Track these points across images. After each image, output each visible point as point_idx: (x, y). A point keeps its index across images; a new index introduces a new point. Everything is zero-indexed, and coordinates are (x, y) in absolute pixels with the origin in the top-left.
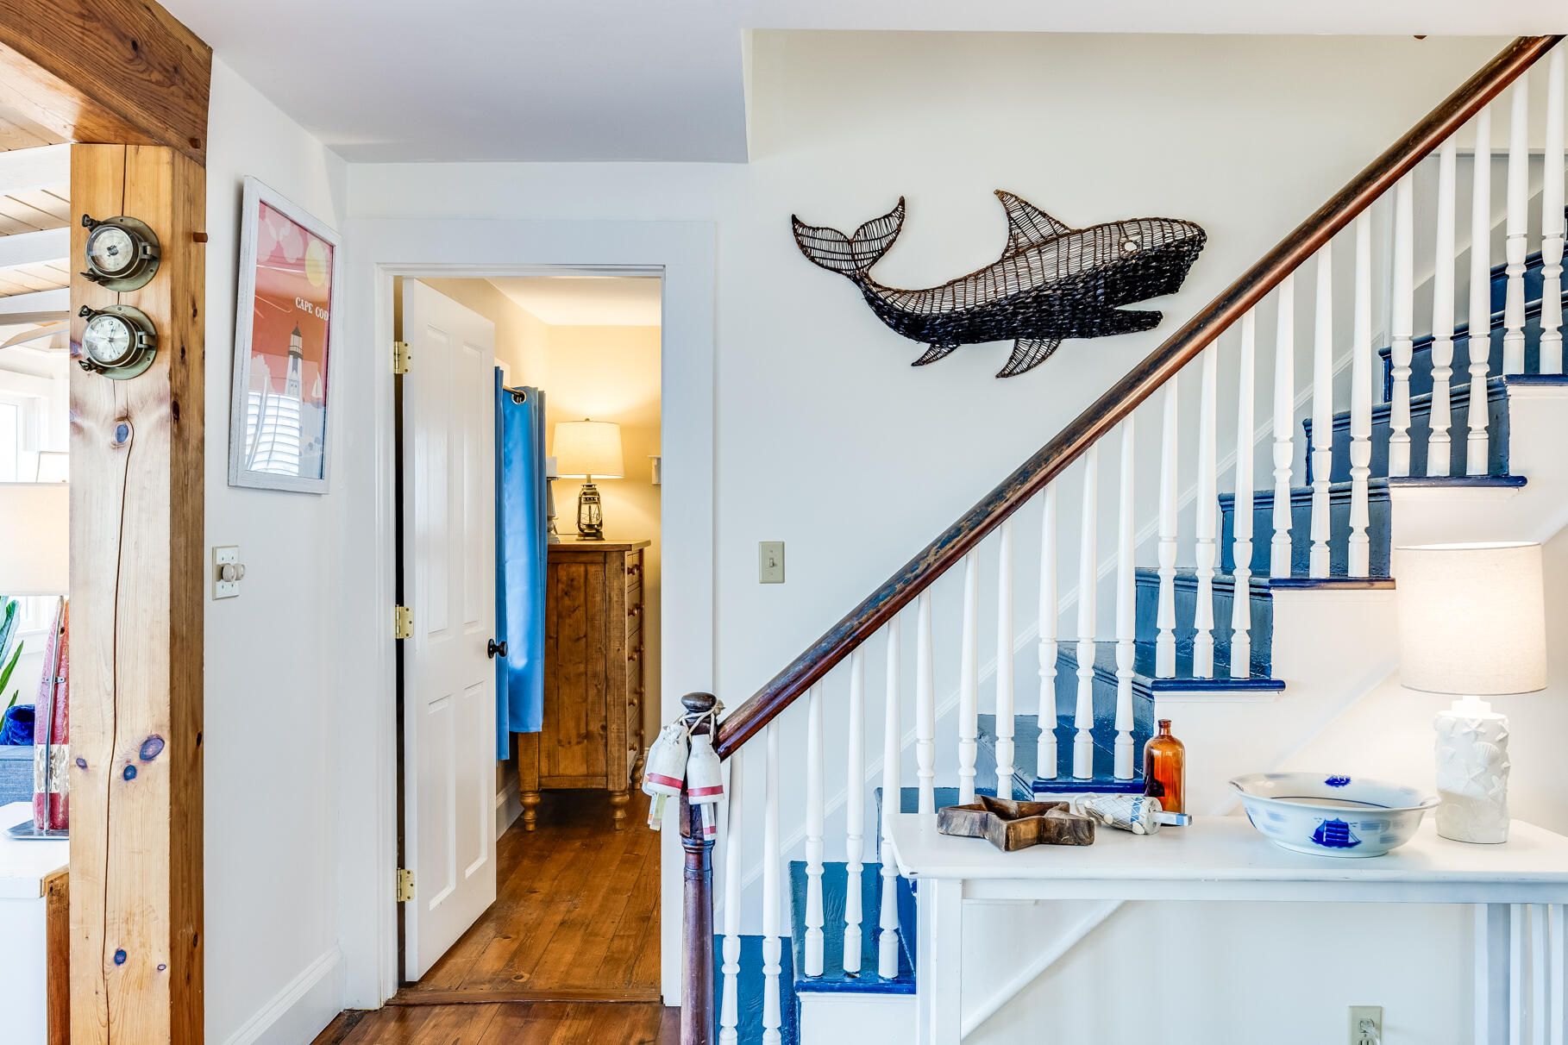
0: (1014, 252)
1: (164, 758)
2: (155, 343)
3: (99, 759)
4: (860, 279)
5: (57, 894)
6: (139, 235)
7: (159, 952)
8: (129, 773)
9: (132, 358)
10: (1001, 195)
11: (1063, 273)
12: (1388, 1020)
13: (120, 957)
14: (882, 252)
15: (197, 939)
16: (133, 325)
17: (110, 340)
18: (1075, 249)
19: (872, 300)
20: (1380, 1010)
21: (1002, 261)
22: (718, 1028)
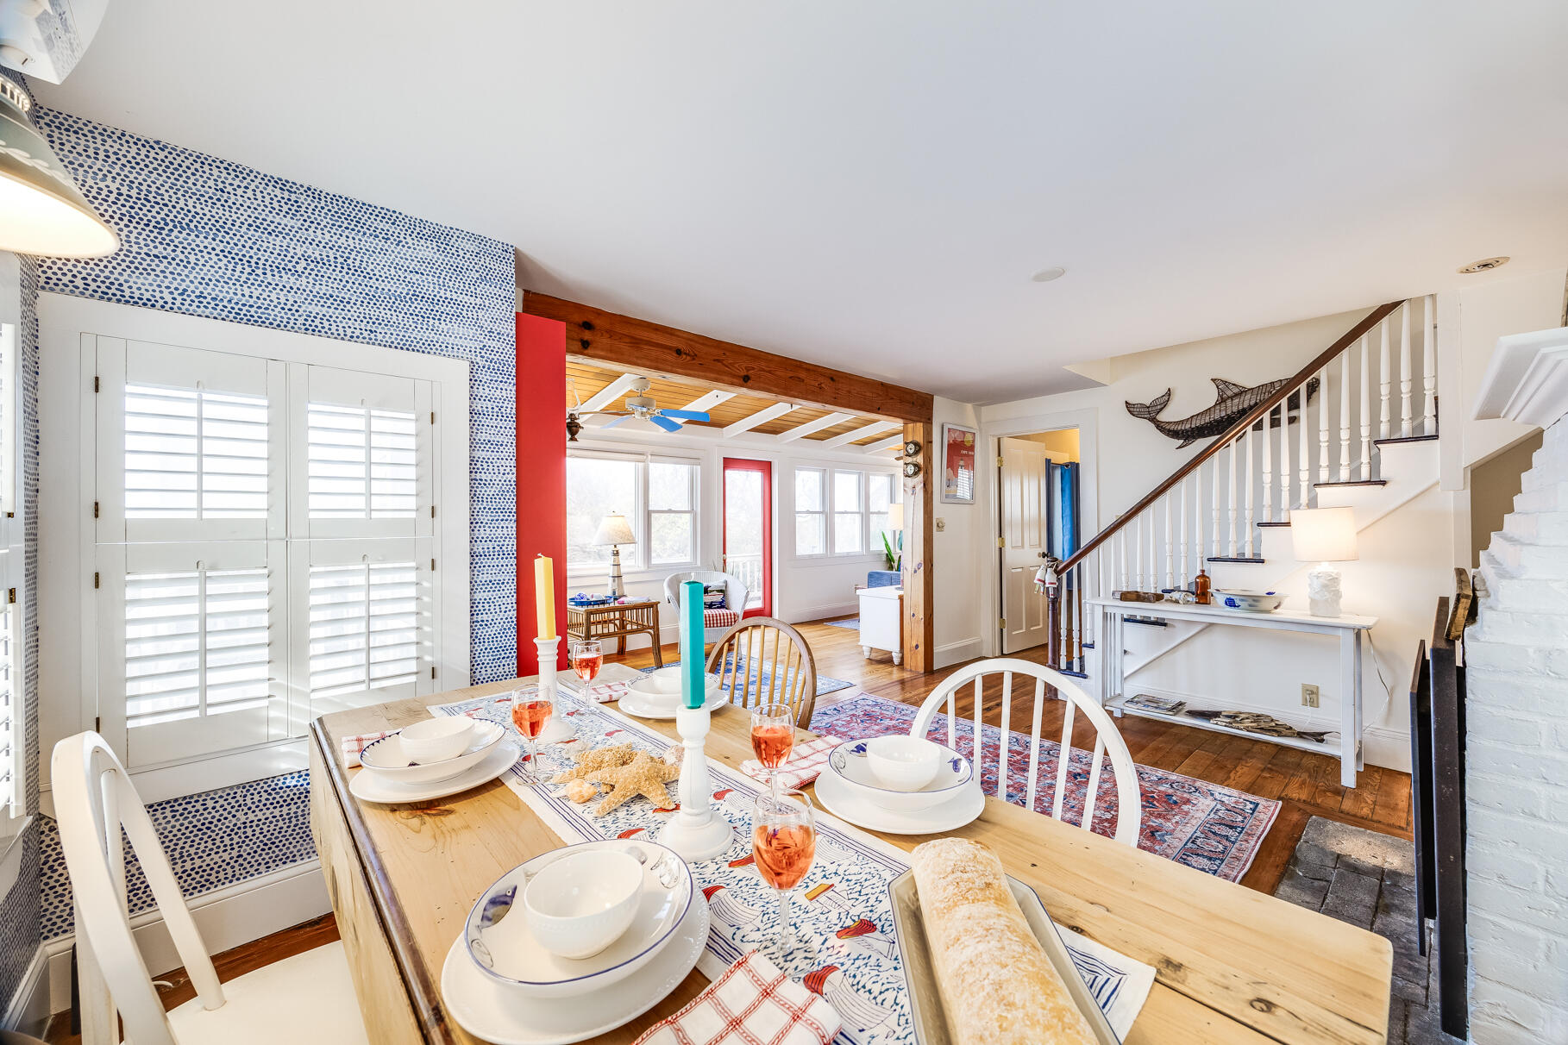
0: (1222, 400)
1: (922, 568)
2: (920, 469)
3: (909, 568)
4: (1153, 420)
5: (901, 598)
6: (916, 444)
7: (921, 615)
8: (915, 572)
9: (916, 473)
10: (1213, 380)
11: (1241, 407)
12: (1321, 692)
13: (914, 615)
14: (1161, 409)
15: (932, 615)
16: (915, 465)
17: (911, 470)
18: (1248, 396)
19: (1158, 427)
20: (1318, 688)
21: (1216, 404)
22: (1060, 655)
